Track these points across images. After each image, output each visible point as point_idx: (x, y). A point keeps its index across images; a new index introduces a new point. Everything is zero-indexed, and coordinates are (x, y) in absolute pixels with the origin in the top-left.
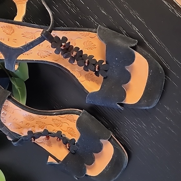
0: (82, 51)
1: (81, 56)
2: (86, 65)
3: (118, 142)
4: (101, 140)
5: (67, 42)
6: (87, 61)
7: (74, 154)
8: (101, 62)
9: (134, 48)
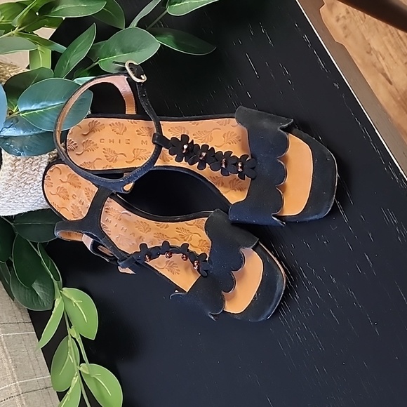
0: (212, 148)
1: (214, 156)
2: (224, 166)
3: (270, 253)
4: (241, 250)
5: (189, 142)
6: (224, 161)
7: (206, 277)
8: (244, 157)
9: (288, 130)
